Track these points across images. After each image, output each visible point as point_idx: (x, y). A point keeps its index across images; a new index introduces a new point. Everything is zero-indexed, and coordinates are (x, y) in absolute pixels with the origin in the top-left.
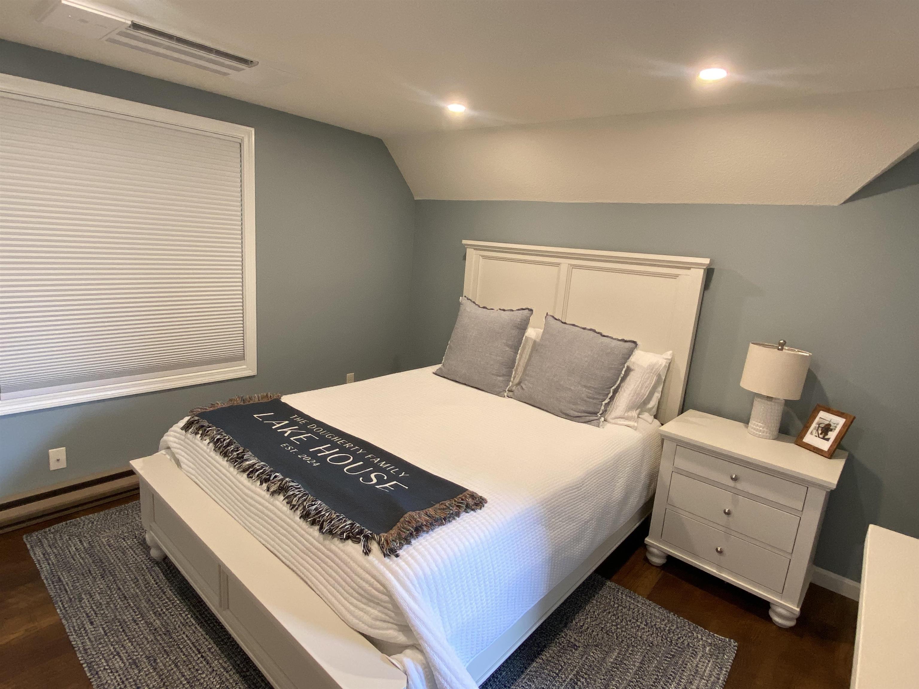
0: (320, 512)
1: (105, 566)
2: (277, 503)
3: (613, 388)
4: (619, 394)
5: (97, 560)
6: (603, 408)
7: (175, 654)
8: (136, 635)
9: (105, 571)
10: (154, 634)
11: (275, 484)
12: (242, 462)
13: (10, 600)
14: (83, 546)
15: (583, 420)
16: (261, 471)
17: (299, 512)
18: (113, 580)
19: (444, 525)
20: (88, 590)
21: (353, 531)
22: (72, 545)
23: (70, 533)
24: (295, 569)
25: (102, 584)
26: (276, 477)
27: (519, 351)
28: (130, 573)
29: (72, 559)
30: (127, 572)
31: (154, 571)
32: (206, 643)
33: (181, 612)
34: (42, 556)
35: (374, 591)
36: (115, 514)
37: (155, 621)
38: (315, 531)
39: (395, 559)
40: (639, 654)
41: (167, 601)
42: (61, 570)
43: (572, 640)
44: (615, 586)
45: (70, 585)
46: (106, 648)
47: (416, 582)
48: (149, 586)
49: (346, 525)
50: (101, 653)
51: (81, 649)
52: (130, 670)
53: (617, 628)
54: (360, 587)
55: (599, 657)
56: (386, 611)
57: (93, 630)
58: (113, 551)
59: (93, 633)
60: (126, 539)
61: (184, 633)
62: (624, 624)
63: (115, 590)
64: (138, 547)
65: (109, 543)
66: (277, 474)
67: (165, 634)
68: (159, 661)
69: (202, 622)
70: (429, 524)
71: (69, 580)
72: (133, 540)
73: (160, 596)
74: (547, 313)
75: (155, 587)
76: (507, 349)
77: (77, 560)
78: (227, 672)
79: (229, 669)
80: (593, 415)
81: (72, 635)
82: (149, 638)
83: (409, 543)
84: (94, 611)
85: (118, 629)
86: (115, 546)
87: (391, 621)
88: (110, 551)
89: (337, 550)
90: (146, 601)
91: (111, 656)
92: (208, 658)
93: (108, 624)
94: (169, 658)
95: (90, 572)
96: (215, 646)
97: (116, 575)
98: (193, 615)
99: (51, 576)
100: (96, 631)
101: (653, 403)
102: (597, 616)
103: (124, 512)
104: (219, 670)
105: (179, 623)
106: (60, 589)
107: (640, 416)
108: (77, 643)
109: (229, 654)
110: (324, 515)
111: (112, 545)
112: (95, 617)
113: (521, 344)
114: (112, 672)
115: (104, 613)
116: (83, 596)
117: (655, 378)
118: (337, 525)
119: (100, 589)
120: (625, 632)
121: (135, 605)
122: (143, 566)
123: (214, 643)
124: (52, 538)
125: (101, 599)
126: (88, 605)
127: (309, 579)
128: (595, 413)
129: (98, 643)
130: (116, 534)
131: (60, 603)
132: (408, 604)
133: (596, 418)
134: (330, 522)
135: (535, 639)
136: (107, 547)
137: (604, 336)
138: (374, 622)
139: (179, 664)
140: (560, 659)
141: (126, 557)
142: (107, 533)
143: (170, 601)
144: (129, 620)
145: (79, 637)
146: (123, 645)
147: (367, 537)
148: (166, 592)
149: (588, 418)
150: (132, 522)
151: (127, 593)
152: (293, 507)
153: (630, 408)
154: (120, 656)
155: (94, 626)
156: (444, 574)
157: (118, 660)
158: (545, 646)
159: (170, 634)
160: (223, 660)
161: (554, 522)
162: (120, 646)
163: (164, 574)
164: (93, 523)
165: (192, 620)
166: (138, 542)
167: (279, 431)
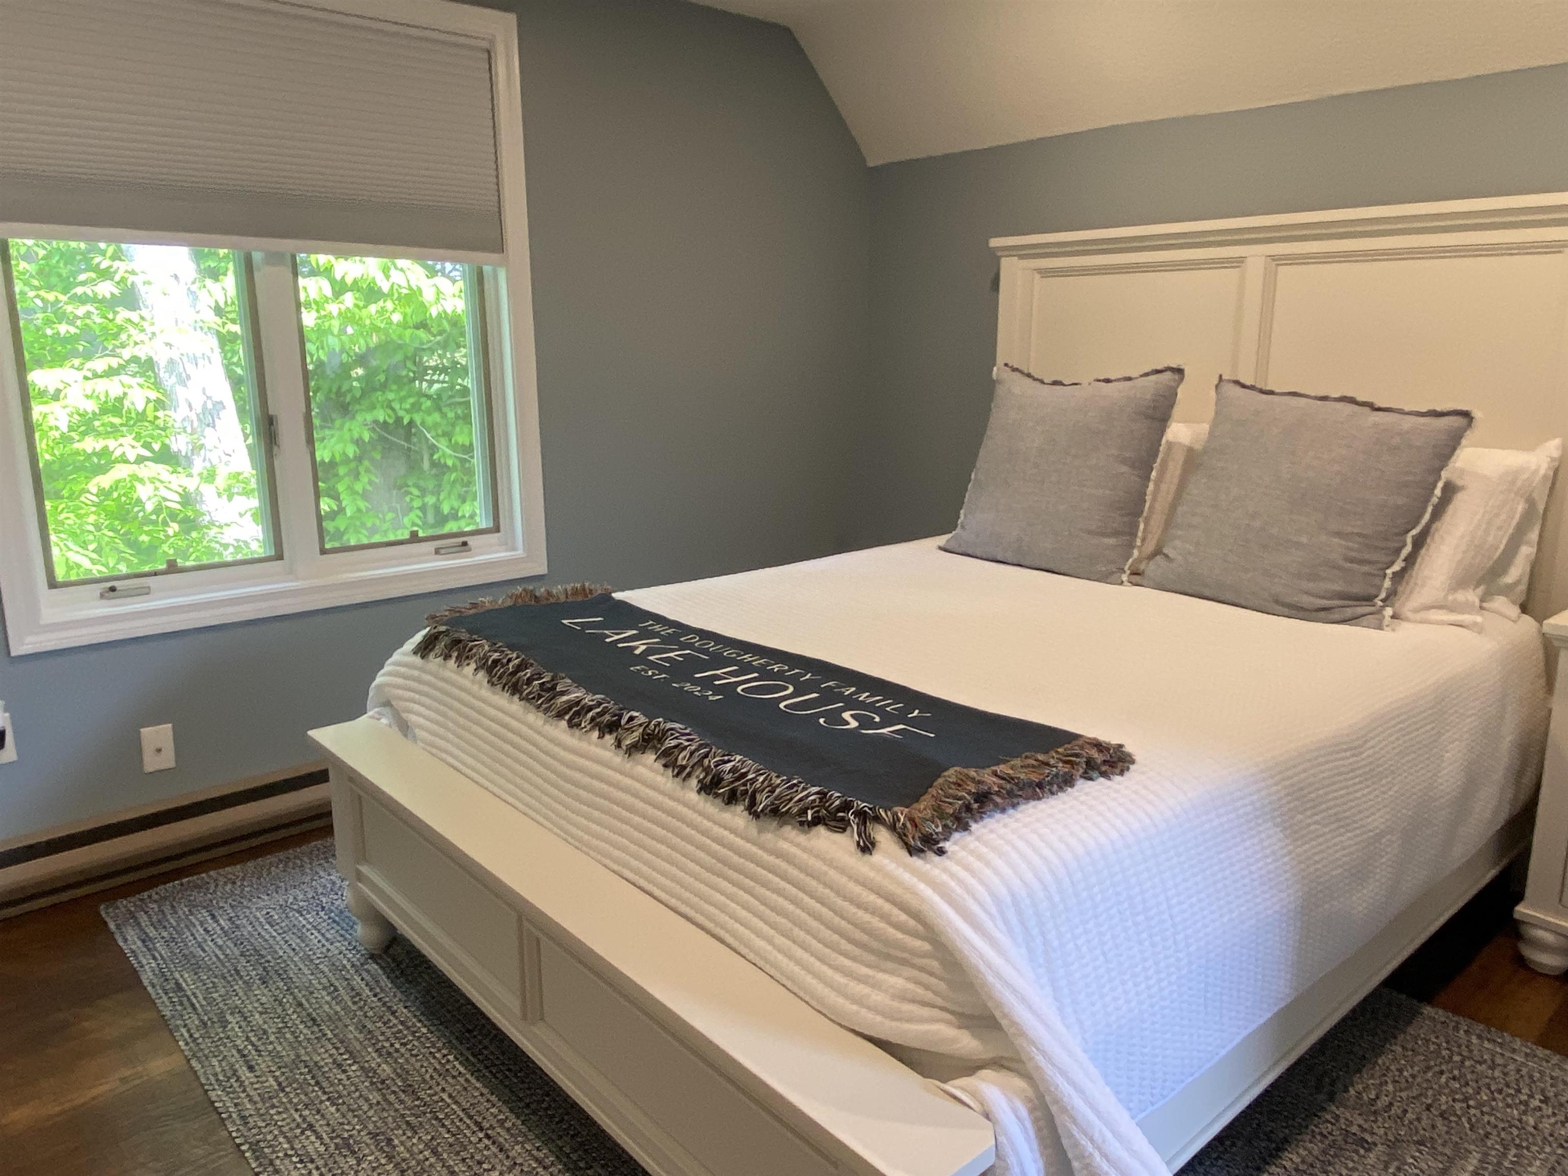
0: (744, 775)
1: (268, 962)
2: (640, 770)
3: (1414, 532)
4: (1427, 550)
5: (248, 950)
6: (1387, 583)
7: (430, 1130)
8: (345, 1093)
9: (267, 972)
10: (380, 1090)
11: (633, 732)
12: (554, 698)
13: (86, 1024)
14: (219, 925)
15: (1337, 617)
16: (598, 710)
17: (694, 782)
18: (285, 988)
19: (1039, 799)
20: (237, 1007)
21: (827, 804)
22: (197, 923)
23: (190, 901)
24: (691, 913)
25: (264, 995)
26: (631, 719)
27: (1154, 474)
28: (318, 976)
29: (199, 949)
30: (312, 974)
31: (368, 971)
32: (492, 1110)
33: (433, 1050)
34: (139, 943)
35: (891, 931)
36: (277, 867)
37: (379, 1066)
38: (737, 816)
39: (937, 859)
40: (1538, 1163)
41: (401, 1027)
42: (179, 969)
43: (1354, 1129)
44: (1448, 1017)
45: (201, 997)
46: (285, 1116)
47: (994, 910)
48: (361, 999)
49: (807, 796)
50: (276, 1124)
51: (234, 1116)
52: (338, 1159)
53: (1469, 1107)
54: (855, 925)
55: (1429, 1167)
56: (924, 977)
57: (255, 1080)
58: (279, 934)
59: (256, 1086)
60: (304, 913)
61: (443, 1090)
62: (1485, 1098)
63: (291, 1006)
64: (329, 927)
65: (270, 920)
66: (635, 714)
67: (403, 1091)
68: (396, 1142)
69: (479, 1070)
70: (1004, 792)
71: (197, 988)
72: (317, 914)
73: (386, 1019)
74: (1221, 376)
75: (372, 1001)
76: (1124, 469)
77: (210, 952)
78: (545, 1168)
79: (548, 1162)
80: (1364, 603)
81: (214, 1090)
82: (371, 1097)
83: (966, 828)
84: (253, 1045)
85: (305, 1079)
86: (283, 924)
87: (939, 1001)
88: (275, 934)
89: (794, 850)
90: (356, 1028)
91: (298, 1131)
92: (501, 1140)
93: (283, 1070)
94: (417, 1137)
95: (237, 972)
96: (512, 1116)
97: (291, 978)
98: (458, 1056)
99: (163, 979)
100: (262, 1083)
101: (1517, 572)
102: (1410, 1080)
103: (294, 864)
104: (526, 1164)
105: (430, 1071)
106: (181, 1004)
107: (1484, 605)
108: (224, 1105)
109: (544, 1132)
110: (753, 781)
111: (278, 924)
112: (256, 1057)
113: (1156, 455)
114: (301, 1161)
115: (275, 1048)
116: (229, 1018)
117: (1521, 507)
118: (788, 797)
119: (262, 1004)
120: (1491, 1114)
121: (335, 1035)
122: (345, 962)
123: (511, 1111)
124: (157, 910)
125: (265, 1022)
126: (240, 1034)
127: (727, 931)
128: (1369, 599)
129: (267, 1105)
130: (284, 903)
131: (184, 1030)
132: (980, 953)
133: (1372, 609)
134: (772, 791)
135: (1258, 1125)
136: (267, 927)
137: (1379, 409)
138: (896, 1004)
139: (440, 1149)
140: (1330, 1168)
141: (307, 945)
142: (264, 900)
143: (408, 1028)
144: (326, 1064)
145: (228, 1093)
146: (318, 1111)
147: (862, 815)
148: (396, 1011)
149: (1349, 612)
150: (312, 880)
151: (318, 1014)
152: (681, 772)
153: (1460, 582)
154: (315, 1132)
155: (258, 1073)
156: (1057, 899)
157: (313, 1138)
158: (1286, 1140)
159: (413, 1091)
160: (533, 1144)
161: (1301, 821)
162: (314, 1112)
163: (388, 978)
164: (234, 883)
165: (458, 1066)
166: (329, 918)
167: (620, 645)
